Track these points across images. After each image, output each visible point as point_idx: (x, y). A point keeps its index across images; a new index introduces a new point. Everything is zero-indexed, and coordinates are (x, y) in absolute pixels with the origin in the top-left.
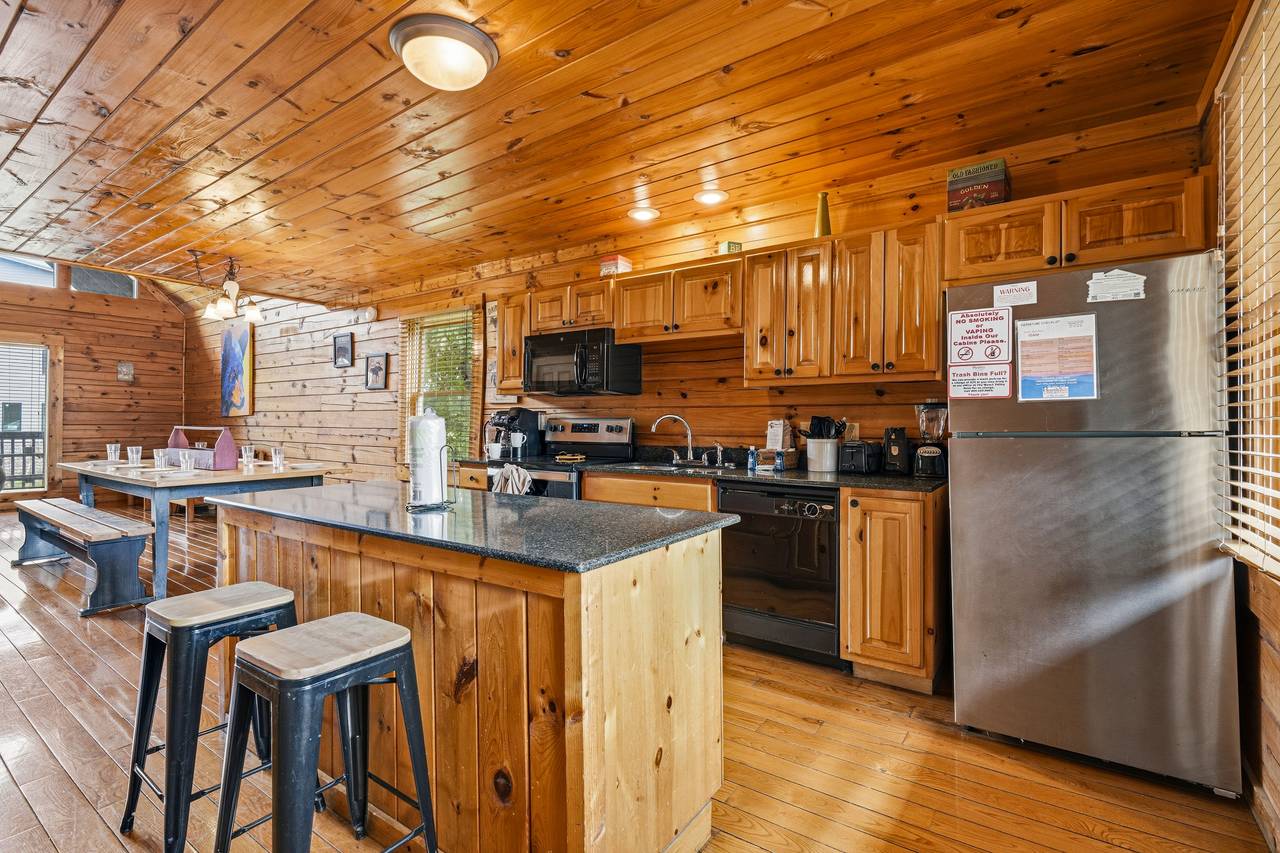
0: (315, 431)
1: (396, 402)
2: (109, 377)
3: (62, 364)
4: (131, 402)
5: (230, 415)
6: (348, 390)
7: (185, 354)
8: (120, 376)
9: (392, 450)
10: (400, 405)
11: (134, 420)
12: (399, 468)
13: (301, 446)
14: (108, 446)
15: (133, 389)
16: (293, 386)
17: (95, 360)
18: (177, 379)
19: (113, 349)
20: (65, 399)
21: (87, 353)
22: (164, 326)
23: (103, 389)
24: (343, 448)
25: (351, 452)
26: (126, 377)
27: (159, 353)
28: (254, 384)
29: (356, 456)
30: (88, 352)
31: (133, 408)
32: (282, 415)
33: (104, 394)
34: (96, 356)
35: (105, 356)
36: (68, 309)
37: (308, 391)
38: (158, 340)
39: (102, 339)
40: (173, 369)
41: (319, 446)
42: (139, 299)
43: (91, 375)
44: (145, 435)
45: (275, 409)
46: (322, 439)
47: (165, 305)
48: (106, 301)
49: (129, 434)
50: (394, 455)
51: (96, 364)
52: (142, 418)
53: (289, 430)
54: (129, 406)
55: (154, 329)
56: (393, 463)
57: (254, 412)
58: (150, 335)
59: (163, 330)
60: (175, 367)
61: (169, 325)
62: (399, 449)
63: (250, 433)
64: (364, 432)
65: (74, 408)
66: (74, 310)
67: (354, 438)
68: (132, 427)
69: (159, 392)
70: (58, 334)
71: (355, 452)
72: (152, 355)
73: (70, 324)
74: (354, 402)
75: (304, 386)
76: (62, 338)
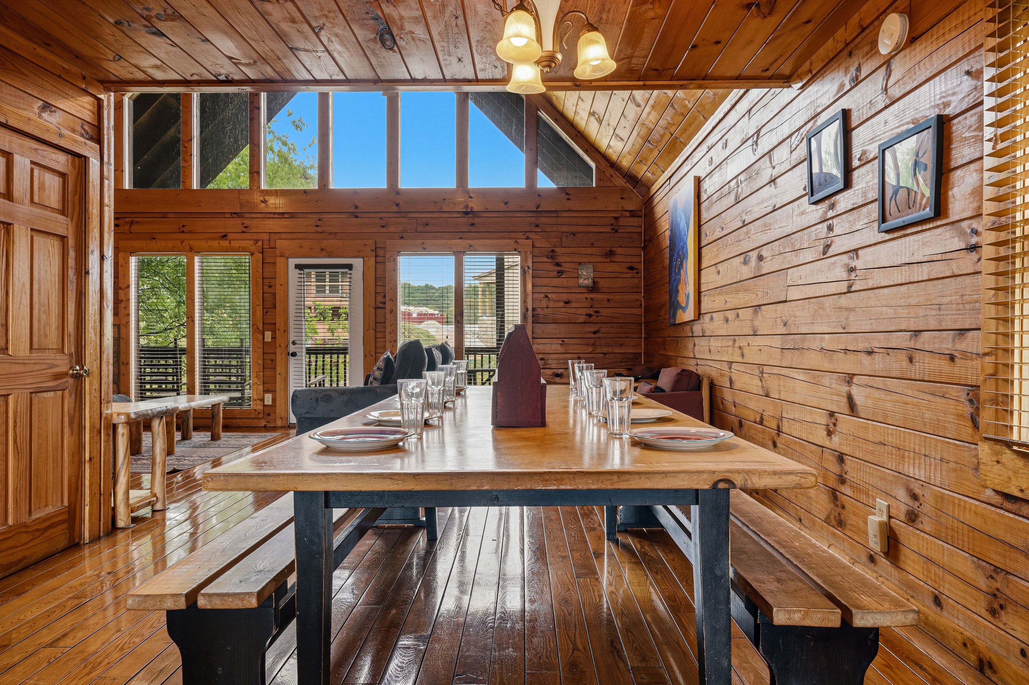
0: (777, 342)
1: (974, 248)
2: (571, 282)
3: (531, 271)
4: (591, 311)
5: (677, 322)
6: (839, 245)
7: (644, 248)
8: (581, 281)
9: (961, 393)
10: (988, 252)
11: (595, 333)
12: (984, 449)
13: (757, 372)
14: (570, 361)
15: (592, 296)
16: (745, 262)
17: (558, 265)
18: (636, 280)
19: (574, 250)
20: (534, 309)
21: (552, 257)
22: (622, 216)
23: (565, 297)
24: (826, 380)
25: (845, 389)
26: (586, 282)
27: (619, 251)
28: (700, 270)
29: (859, 399)
30: (552, 255)
31: (593, 319)
32: (731, 315)
33: (566, 303)
34: (560, 259)
35: (568, 259)
36: (535, 209)
37: (767, 267)
38: (616, 235)
39: (564, 239)
40: (631, 268)
41: (783, 371)
42: (596, 187)
43: (556, 282)
44: (605, 350)
45: (723, 307)
46: (789, 359)
47: (623, 190)
48: (567, 194)
49: (590, 349)
50: (968, 409)
51: (559, 268)
52: (603, 330)
53: (742, 342)
54: (590, 316)
55: (613, 221)
56: (967, 431)
57: (700, 314)
58: (608, 229)
59: (622, 222)
60: (635, 265)
61: (628, 214)
62: (987, 392)
63: (697, 348)
64: (878, 341)
65: (541, 320)
66: (540, 209)
67: (851, 356)
68: (592, 341)
69: (618, 297)
70: (528, 238)
71: (855, 391)
72: (611, 253)
73: (537, 226)
74: (852, 270)
75: (761, 258)
76: (529, 242)
